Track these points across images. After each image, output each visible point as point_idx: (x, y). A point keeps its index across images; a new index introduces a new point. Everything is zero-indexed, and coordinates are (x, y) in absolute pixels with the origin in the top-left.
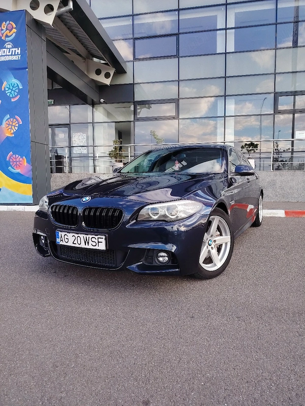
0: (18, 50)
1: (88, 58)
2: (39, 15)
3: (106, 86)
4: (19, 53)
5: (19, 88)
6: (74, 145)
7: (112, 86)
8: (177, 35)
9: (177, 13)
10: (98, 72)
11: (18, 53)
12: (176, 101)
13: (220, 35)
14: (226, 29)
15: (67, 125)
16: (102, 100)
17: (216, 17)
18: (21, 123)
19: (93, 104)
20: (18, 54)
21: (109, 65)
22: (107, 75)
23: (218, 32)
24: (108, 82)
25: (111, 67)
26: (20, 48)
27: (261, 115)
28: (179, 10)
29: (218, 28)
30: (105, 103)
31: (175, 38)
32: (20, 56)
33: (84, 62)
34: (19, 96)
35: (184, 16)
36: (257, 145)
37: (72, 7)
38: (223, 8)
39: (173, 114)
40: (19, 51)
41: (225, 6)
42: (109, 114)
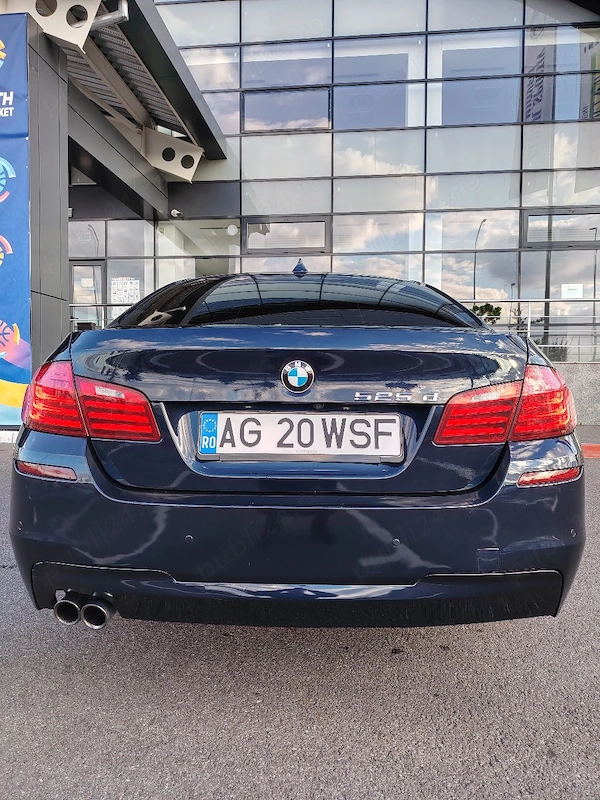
0: (8, 95)
1: (148, 125)
2: (56, 25)
3: (185, 183)
4: (10, 103)
5: (7, 177)
6: (113, 303)
7: (197, 184)
8: (330, 87)
9: (329, 45)
10: (169, 155)
11: (8, 102)
12: (327, 219)
13: (414, 92)
14: (426, 81)
15: (100, 261)
16: (175, 212)
17: (405, 57)
18: (10, 252)
19: (156, 219)
20: (7, 105)
21: (191, 142)
22: (187, 162)
23: (410, 86)
24: (188, 175)
25: (195, 146)
26: (12, 93)
27: (476, 252)
28: (333, 39)
29: (409, 78)
30: (180, 217)
31: (325, 93)
32: (11, 109)
33: (139, 133)
34: (7, 194)
35: (343, 52)
36: (498, 309)
37: (126, 13)
38: (421, 40)
39: (320, 243)
40: (11, 99)
41: (424, 38)
42: (186, 242)
